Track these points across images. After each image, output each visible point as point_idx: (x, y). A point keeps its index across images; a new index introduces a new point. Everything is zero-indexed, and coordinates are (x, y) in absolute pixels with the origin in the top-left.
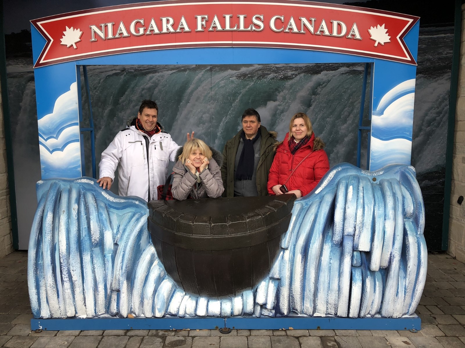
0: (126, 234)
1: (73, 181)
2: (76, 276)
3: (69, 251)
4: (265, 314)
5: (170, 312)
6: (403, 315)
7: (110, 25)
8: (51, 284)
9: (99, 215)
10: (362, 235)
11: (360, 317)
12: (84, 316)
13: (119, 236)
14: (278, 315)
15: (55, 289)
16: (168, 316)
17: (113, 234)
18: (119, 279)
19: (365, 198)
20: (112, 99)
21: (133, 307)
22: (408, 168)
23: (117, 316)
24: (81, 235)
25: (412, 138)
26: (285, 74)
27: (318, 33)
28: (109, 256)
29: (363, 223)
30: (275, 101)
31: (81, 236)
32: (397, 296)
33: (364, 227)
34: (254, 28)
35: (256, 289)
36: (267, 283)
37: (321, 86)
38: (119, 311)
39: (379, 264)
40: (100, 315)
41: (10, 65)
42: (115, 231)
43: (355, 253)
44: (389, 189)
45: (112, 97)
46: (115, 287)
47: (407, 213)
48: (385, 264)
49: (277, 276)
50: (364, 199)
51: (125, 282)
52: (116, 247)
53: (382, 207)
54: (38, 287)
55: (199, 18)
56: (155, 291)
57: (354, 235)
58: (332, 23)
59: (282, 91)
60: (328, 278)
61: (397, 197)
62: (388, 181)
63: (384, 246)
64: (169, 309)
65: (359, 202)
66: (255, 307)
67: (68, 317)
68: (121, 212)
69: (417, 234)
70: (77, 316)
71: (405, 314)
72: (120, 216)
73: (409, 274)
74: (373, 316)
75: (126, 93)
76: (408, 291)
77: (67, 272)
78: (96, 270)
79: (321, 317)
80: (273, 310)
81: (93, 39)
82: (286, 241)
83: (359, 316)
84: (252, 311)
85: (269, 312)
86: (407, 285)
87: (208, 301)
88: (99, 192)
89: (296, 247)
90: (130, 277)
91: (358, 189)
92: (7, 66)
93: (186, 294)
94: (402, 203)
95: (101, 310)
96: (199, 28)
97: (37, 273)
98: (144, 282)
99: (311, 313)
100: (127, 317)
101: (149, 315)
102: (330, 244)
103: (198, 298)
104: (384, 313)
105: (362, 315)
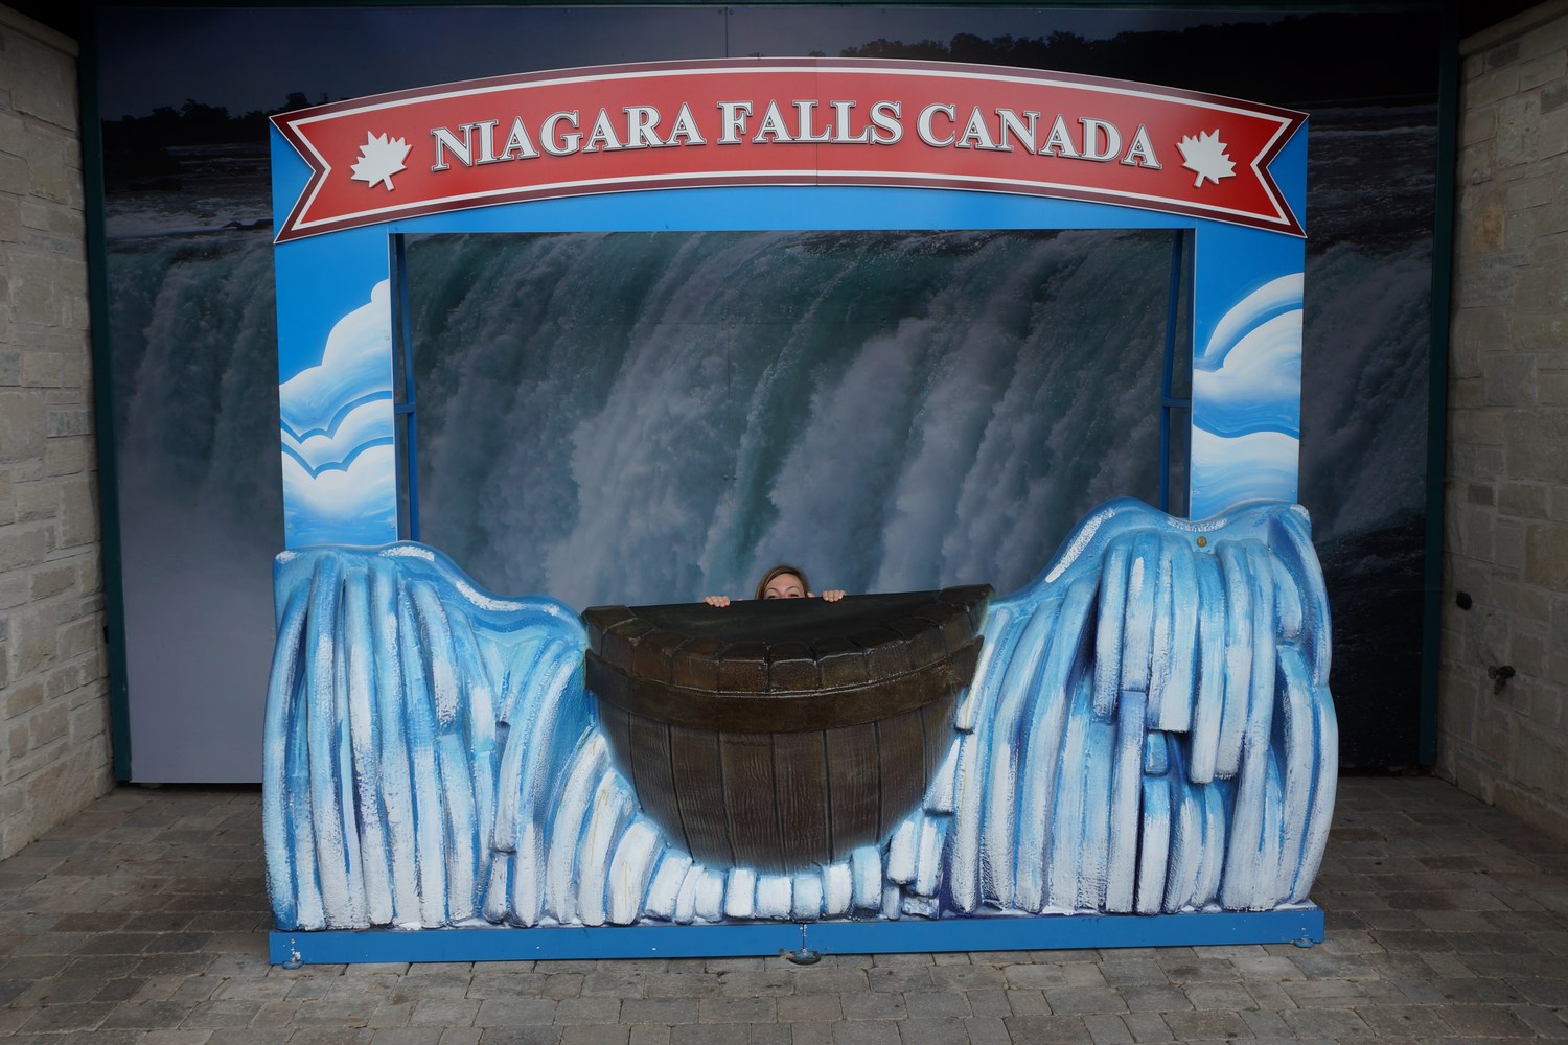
0: (531, 695)
1: (376, 553)
2: (399, 812)
3: (381, 740)
4: (912, 912)
5: (652, 911)
6: (1278, 903)
7: (486, 129)
8: (332, 832)
9: (457, 645)
10: (1169, 690)
11: (1166, 913)
12: (416, 925)
13: (510, 701)
14: (947, 913)
15: (340, 847)
16: (646, 920)
17: (494, 697)
18: (514, 819)
19: (1175, 590)
20: (424, 313)
21: (548, 898)
22: (1288, 511)
23: (506, 924)
24: (408, 698)
25: (1298, 430)
26: (952, 237)
27: (1047, 150)
28: (483, 760)
29: (1170, 655)
30: (921, 318)
31: (409, 702)
32: (1260, 850)
33: (1173, 667)
34: (875, 137)
35: (886, 844)
36: (918, 825)
37: (1058, 275)
38: (513, 909)
39: (1213, 763)
40: (459, 921)
41: (118, 213)
42: (499, 690)
43: (1152, 738)
44: (1238, 565)
45: (424, 308)
46: (503, 840)
47: (1286, 628)
48: (1229, 766)
49: (944, 805)
50: (1172, 592)
51: (530, 827)
52: (504, 731)
53: (1219, 612)
54: (291, 842)
55: (729, 109)
56: (611, 854)
57: (1148, 688)
58: (1082, 124)
59: (945, 288)
60: (1082, 808)
61: (1261, 589)
62: (1237, 545)
63: (1225, 716)
64: (649, 901)
65: (1158, 601)
66: (886, 892)
67: (373, 926)
68: (510, 640)
69: (1310, 685)
70: (395, 923)
71: (1284, 901)
72: (508, 649)
73: (1292, 791)
74: (1199, 909)
75: (470, 295)
76: (1289, 836)
77: (374, 798)
78: (450, 795)
79: (1062, 915)
80: (933, 897)
81: (440, 166)
82: (968, 711)
83: (1163, 911)
84: (878, 902)
85: (923, 906)
86: (1286, 819)
87: (757, 879)
88: (448, 583)
89: (997, 724)
90: (543, 816)
91: (1159, 566)
92: (108, 216)
93: (693, 862)
94: (1272, 601)
95: (463, 910)
96: (729, 136)
97: (288, 803)
98: (579, 830)
99: (1037, 907)
100: (533, 926)
101: (596, 918)
102: (1086, 717)
103: (727, 871)
104: (1230, 901)
105: (1171, 905)
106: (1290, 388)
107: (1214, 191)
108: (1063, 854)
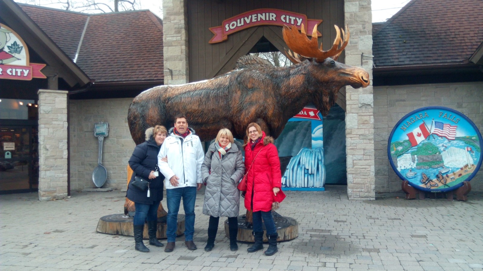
6: (319, 187)
11: (308, 187)
14: (287, 187)
22: (321, 148)
25: (323, 140)
32: (317, 181)
33: (307, 162)
39: (311, 172)
43: (305, 169)
47: (319, 159)
49: (286, 176)
50: (307, 156)
57: (305, 165)
61: (316, 155)
63: (312, 167)
69: (322, 165)
73: (320, 175)
74: (311, 187)
76: (320, 180)
79: (298, 187)
80: (285, 185)
82: (288, 167)
89: (291, 168)
99: (295, 187)
102: (299, 168)
104: (314, 186)
106: (322, 136)
107: (312, 117)
108: (298, 181)
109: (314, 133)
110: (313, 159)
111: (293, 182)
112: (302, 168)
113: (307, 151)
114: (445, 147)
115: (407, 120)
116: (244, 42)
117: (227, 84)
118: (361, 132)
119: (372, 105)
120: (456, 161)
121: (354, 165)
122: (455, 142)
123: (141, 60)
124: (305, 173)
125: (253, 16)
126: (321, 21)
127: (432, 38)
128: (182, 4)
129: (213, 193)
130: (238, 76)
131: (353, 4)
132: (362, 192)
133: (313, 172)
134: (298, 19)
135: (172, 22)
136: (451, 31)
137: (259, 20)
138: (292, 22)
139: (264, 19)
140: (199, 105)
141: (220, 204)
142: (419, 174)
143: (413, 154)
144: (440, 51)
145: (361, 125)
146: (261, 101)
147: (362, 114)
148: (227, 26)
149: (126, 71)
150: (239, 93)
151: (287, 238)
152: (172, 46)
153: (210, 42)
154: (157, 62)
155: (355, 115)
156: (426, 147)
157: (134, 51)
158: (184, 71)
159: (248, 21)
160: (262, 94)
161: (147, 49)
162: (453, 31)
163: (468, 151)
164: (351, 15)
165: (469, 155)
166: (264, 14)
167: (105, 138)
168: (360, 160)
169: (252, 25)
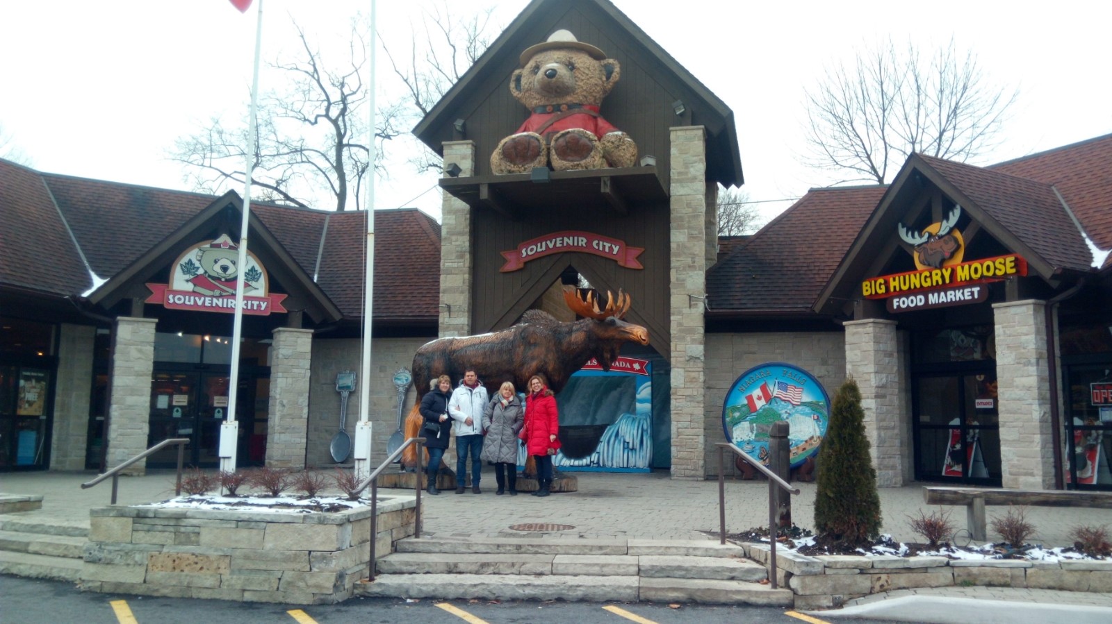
4: (594, 465)
14: (599, 466)
22: (648, 413)
32: (640, 459)
35: (591, 456)
36: (595, 454)
39: (632, 446)
43: (625, 443)
47: (644, 428)
49: (598, 451)
57: (624, 436)
60: (616, 451)
63: (633, 440)
71: (645, 466)
73: (644, 450)
76: (644, 457)
80: (597, 464)
82: (602, 439)
84: (590, 464)
86: (643, 454)
87: (574, 461)
89: (606, 440)
93: (567, 459)
94: (642, 425)
99: (610, 465)
103: (570, 460)
104: (637, 466)
105: (629, 466)
106: (650, 397)
107: (637, 371)
108: (614, 459)
109: (639, 394)
110: (636, 428)
111: (608, 460)
112: (620, 441)
113: (629, 417)
114: (789, 414)
115: (746, 379)
116: (545, 271)
117: (511, 338)
118: (688, 392)
119: (702, 358)
120: (801, 431)
121: (679, 434)
122: (800, 408)
123: (407, 288)
124: (624, 448)
125: (558, 239)
126: (643, 250)
127: (789, 273)
128: (468, 222)
129: (493, 441)
130: (522, 331)
131: (680, 232)
132: (687, 469)
133: (635, 447)
134: (613, 246)
135: (453, 243)
136: (816, 264)
137: (565, 244)
138: (607, 250)
139: (571, 244)
140: (483, 358)
141: (500, 451)
142: (757, 448)
143: (751, 422)
144: (793, 292)
145: (689, 384)
146: (542, 357)
147: (690, 369)
148: (524, 251)
149: (387, 303)
150: (522, 348)
151: (563, 489)
152: (452, 274)
153: (501, 270)
154: (428, 291)
155: (681, 371)
156: (768, 413)
157: (396, 274)
158: (465, 307)
159: (551, 246)
160: (543, 349)
161: (415, 270)
162: (818, 264)
163: (814, 419)
164: (678, 245)
165: (816, 425)
166: (571, 238)
167: (351, 393)
168: (686, 428)
169: (555, 251)
